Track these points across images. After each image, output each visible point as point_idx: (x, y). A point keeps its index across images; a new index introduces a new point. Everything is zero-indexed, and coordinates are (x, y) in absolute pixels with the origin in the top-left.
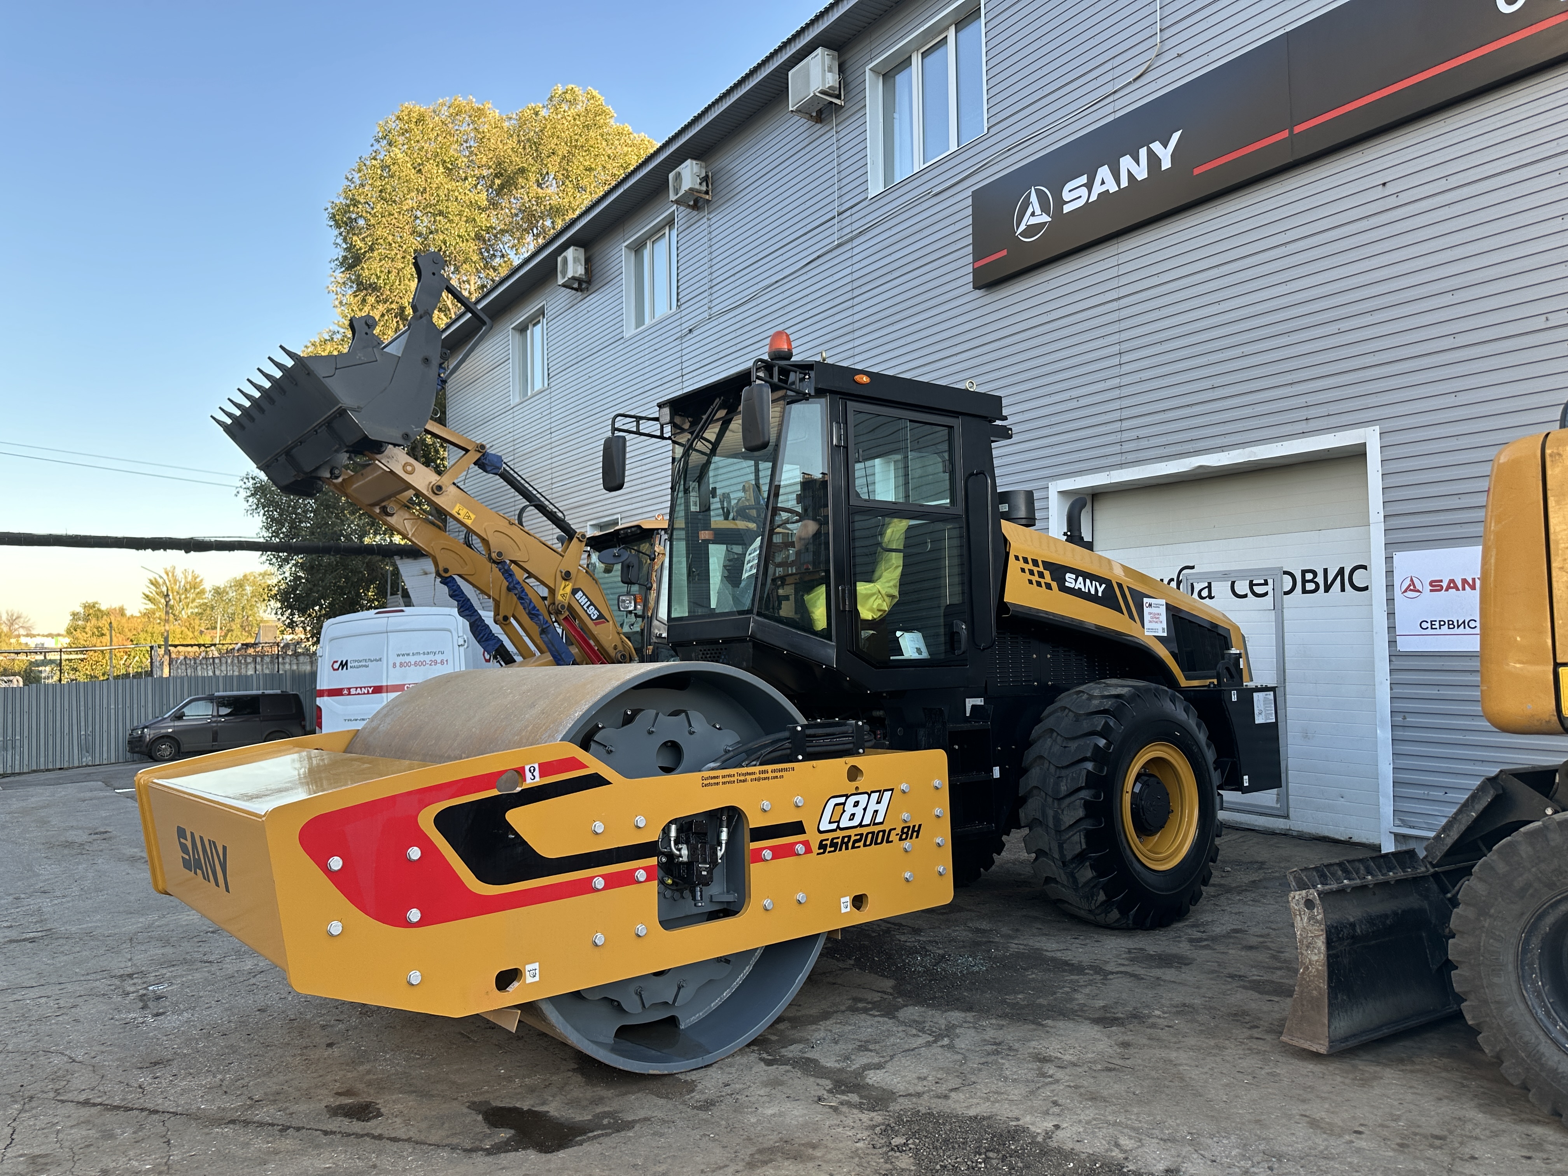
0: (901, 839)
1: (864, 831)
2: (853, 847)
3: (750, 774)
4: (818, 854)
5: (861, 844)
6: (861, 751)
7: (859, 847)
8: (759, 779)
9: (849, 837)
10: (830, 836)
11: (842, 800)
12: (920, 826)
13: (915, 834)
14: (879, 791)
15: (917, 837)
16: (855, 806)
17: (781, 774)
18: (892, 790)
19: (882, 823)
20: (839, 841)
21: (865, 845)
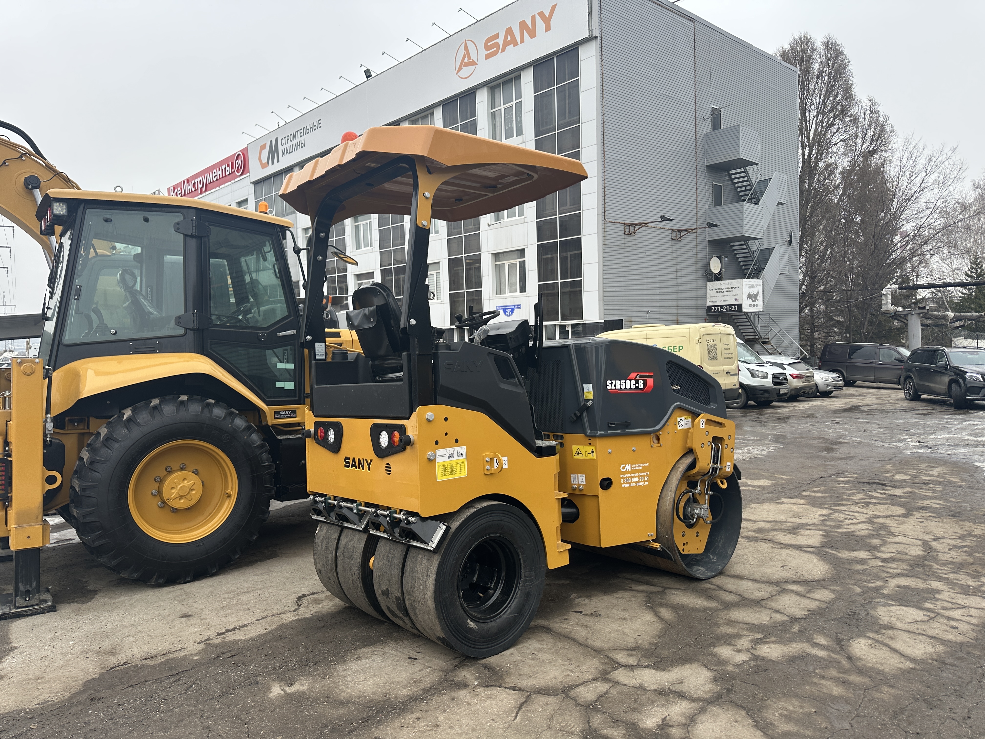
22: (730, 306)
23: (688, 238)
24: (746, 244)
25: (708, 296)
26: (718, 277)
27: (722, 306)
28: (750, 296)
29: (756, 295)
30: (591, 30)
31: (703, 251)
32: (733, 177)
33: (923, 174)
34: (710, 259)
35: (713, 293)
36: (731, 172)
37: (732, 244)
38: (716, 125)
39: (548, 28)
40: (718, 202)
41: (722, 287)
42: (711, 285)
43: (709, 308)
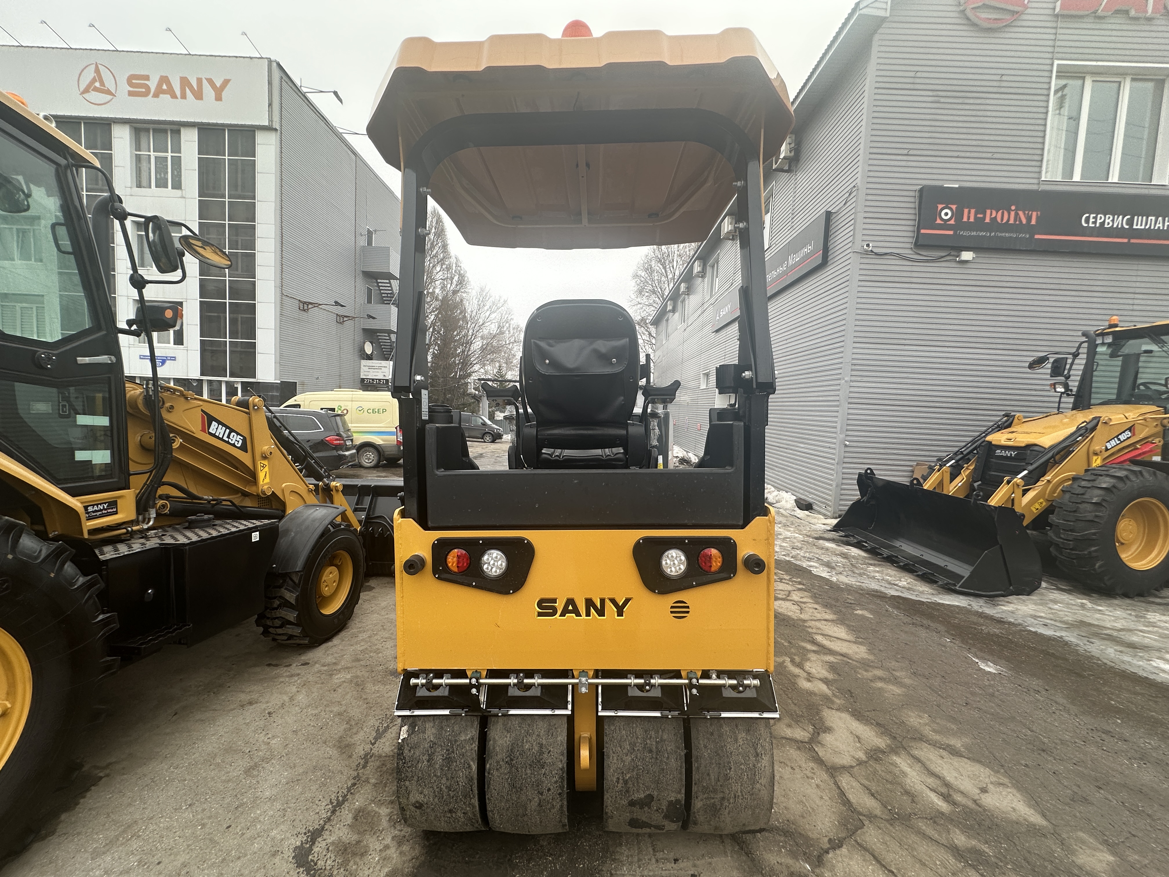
22: (380, 380)
23: (349, 324)
24: (389, 336)
25: (362, 370)
26: (369, 357)
27: (373, 380)
30: (271, 120)
31: (359, 336)
32: (380, 284)
33: (488, 313)
34: (364, 343)
35: (366, 369)
36: (379, 281)
37: (378, 334)
38: (370, 243)
39: (219, 98)
40: (369, 301)
41: (373, 365)
42: (364, 362)
43: (363, 380)
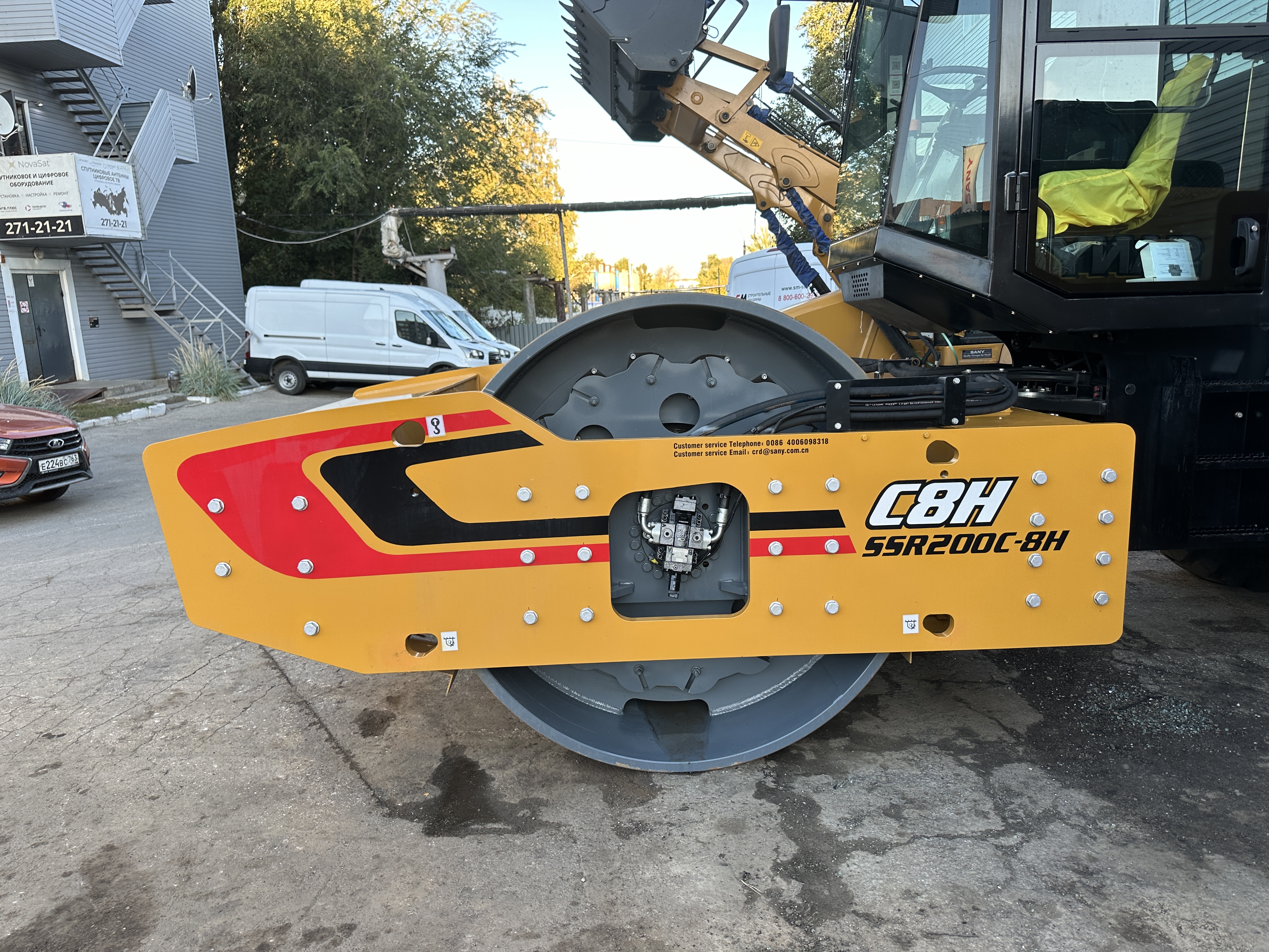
0: (1024, 548)
1: (954, 532)
2: (930, 551)
3: (752, 444)
4: (864, 555)
5: (947, 549)
6: (955, 421)
7: (943, 553)
8: (766, 452)
9: (924, 539)
10: (889, 534)
11: (916, 487)
12: (1065, 534)
13: (1054, 544)
14: (989, 480)
15: (1058, 548)
16: (937, 497)
17: (804, 446)
18: (1015, 479)
19: (990, 524)
20: (905, 542)
21: (953, 551)
22: (53, 220)
24: (85, 78)
26: (12, 147)
27: (32, 221)
28: (99, 199)
29: (120, 199)
35: (4, 186)
41: (25, 172)
